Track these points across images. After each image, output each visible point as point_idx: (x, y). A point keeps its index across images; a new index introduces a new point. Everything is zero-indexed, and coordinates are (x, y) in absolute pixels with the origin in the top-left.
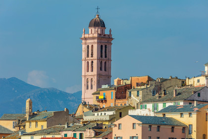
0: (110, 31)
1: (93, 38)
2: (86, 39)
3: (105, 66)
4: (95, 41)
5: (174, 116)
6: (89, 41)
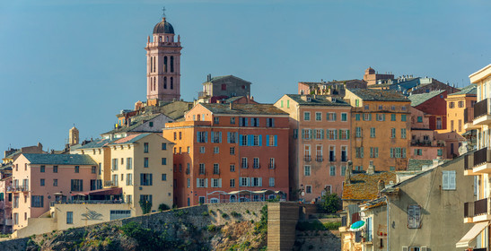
0: (179, 38)
1: (154, 48)
3: (172, 82)
4: (157, 51)
5: (89, 152)
6: (152, 52)
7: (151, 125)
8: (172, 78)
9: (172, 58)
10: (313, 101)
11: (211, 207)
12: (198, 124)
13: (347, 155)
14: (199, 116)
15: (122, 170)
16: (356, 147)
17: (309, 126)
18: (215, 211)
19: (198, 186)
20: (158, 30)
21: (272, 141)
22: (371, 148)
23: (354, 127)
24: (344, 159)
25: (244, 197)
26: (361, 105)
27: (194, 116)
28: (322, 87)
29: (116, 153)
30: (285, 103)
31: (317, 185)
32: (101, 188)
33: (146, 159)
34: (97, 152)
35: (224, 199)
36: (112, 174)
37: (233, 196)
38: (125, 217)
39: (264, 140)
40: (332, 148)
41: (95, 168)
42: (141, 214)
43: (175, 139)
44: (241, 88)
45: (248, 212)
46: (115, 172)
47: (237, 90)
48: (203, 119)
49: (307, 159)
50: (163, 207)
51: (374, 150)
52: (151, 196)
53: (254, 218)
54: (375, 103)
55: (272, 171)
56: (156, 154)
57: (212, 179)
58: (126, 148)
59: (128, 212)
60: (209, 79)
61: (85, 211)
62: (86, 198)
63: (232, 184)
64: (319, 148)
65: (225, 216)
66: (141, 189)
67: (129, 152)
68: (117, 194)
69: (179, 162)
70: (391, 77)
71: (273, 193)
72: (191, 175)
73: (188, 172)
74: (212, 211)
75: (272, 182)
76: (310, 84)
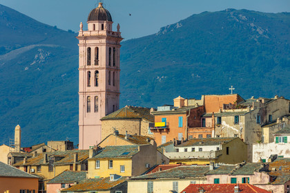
0: (118, 27)
2: (86, 38)
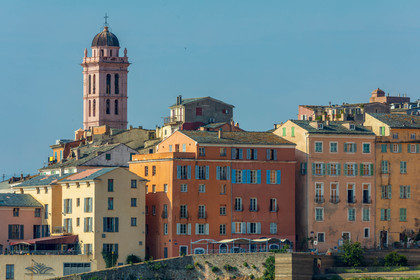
0: (126, 52)
1: (94, 64)
2: (86, 65)
3: (116, 106)
4: (97, 68)
5: (31, 192)
6: (91, 69)
7: (108, 157)
8: (116, 101)
9: (117, 76)
10: (325, 128)
11: (197, 259)
12: (178, 157)
13: (370, 195)
14: (177, 146)
15: (78, 213)
16: (381, 186)
17: (320, 159)
18: (202, 264)
19: (178, 233)
20: (98, 42)
21: (274, 177)
22: (401, 187)
23: (379, 160)
24: (366, 200)
25: (239, 247)
26: (387, 132)
27: (171, 146)
28: (330, 112)
29: (69, 192)
30: (289, 132)
31: (332, 232)
32: (47, 235)
33: (111, 200)
34: (42, 191)
35: (214, 248)
36: (64, 217)
37: (223, 245)
38: (82, 271)
39: (263, 176)
40: (350, 186)
41: (40, 211)
42: (103, 267)
43: (146, 174)
44: (221, 113)
45: (247, 265)
46: (68, 216)
47: (216, 115)
48: (182, 150)
49: (319, 200)
50: (133, 259)
51: (405, 189)
52: (117, 245)
53: (254, 272)
54: (406, 131)
55: (274, 214)
56: (123, 193)
57: (197, 225)
58: (84, 186)
59: (87, 265)
60: (180, 101)
61: (30, 264)
62: (31, 248)
63: (223, 231)
64: (334, 186)
65: (216, 270)
66: (104, 236)
67: (88, 191)
68: (72, 242)
69: (153, 203)
70: (407, 100)
71: (278, 241)
72: (170, 219)
73: (165, 216)
74: (198, 264)
75: (273, 228)
76: (315, 108)
